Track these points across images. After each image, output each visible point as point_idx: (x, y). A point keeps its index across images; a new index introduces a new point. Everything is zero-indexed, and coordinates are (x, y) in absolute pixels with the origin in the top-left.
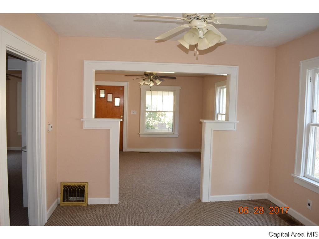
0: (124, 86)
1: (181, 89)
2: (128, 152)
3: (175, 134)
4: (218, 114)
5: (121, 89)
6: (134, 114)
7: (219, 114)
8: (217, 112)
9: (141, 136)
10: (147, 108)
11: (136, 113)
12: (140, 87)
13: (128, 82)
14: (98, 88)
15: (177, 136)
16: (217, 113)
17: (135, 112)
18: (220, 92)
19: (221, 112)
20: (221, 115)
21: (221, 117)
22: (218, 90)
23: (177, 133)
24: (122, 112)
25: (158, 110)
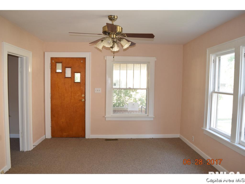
0: (85, 58)
1: (156, 60)
2: (91, 139)
3: (150, 116)
4: (212, 93)
5: (82, 61)
6: (99, 92)
7: (214, 92)
8: (211, 89)
9: (107, 119)
10: (115, 85)
11: (101, 90)
12: (105, 59)
13: (91, 53)
14: (53, 61)
15: (152, 119)
16: (211, 91)
17: (99, 90)
18: (215, 62)
19: (216, 90)
20: (216, 94)
21: (216, 96)
22: (212, 57)
23: (151, 115)
24: (84, 90)
25: (128, 87)
